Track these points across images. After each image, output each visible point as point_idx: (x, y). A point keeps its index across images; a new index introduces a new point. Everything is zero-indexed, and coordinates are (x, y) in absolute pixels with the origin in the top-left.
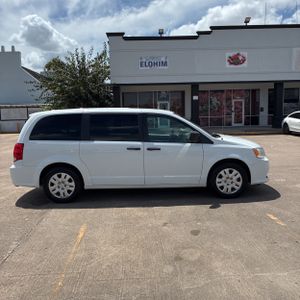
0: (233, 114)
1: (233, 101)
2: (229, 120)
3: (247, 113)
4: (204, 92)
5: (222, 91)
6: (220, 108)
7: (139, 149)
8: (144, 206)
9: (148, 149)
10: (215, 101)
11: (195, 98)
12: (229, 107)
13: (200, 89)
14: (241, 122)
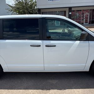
0: (84, 19)
1: (85, 14)
2: (83, 22)
3: (90, 19)
4: (74, 11)
5: (81, 10)
6: (80, 17)
7: (40, 46)
8: (42, 89)
9: (46, 46)
10: (77, 14)
11: (70, 13)
12: (83, 17)
13: (72, 10)
14: (87, 23)
